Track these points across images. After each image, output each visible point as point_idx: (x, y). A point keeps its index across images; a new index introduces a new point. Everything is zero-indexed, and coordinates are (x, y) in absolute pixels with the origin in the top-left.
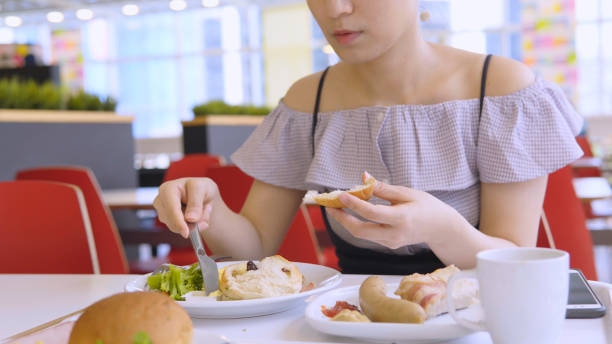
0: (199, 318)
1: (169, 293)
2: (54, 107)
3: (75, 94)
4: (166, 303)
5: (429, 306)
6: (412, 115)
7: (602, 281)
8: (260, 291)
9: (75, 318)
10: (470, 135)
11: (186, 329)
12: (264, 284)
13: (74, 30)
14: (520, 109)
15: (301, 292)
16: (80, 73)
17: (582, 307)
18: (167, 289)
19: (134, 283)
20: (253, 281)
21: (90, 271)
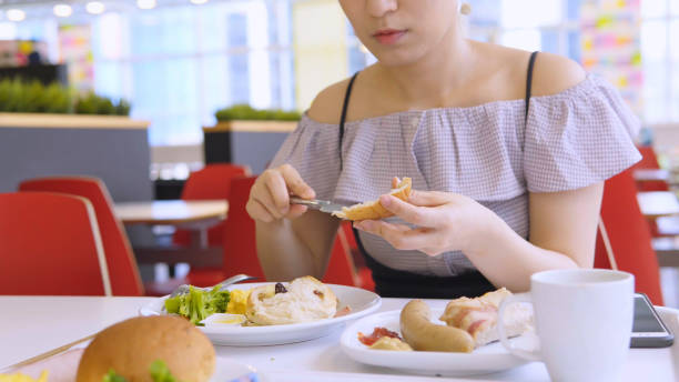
0: (223, 345)
1: (189, 318)
2: (61, 110)
3: (84, 96)
4: (186, 329)
5: (477, 333)
6: (449, 118)
7: (668, 306)
8: (289, 316)
9: (85, 345)
10: (515, 140)
11: (209, 358)
12: (294, 308)
13: (84, 25)
14: (570, 110)
15: (335, 317)
16: (90, 74)
17: (648, 335)
18: (187, 314)
19: (150, 307)
20: (281, 305)
21: (101, 293)
